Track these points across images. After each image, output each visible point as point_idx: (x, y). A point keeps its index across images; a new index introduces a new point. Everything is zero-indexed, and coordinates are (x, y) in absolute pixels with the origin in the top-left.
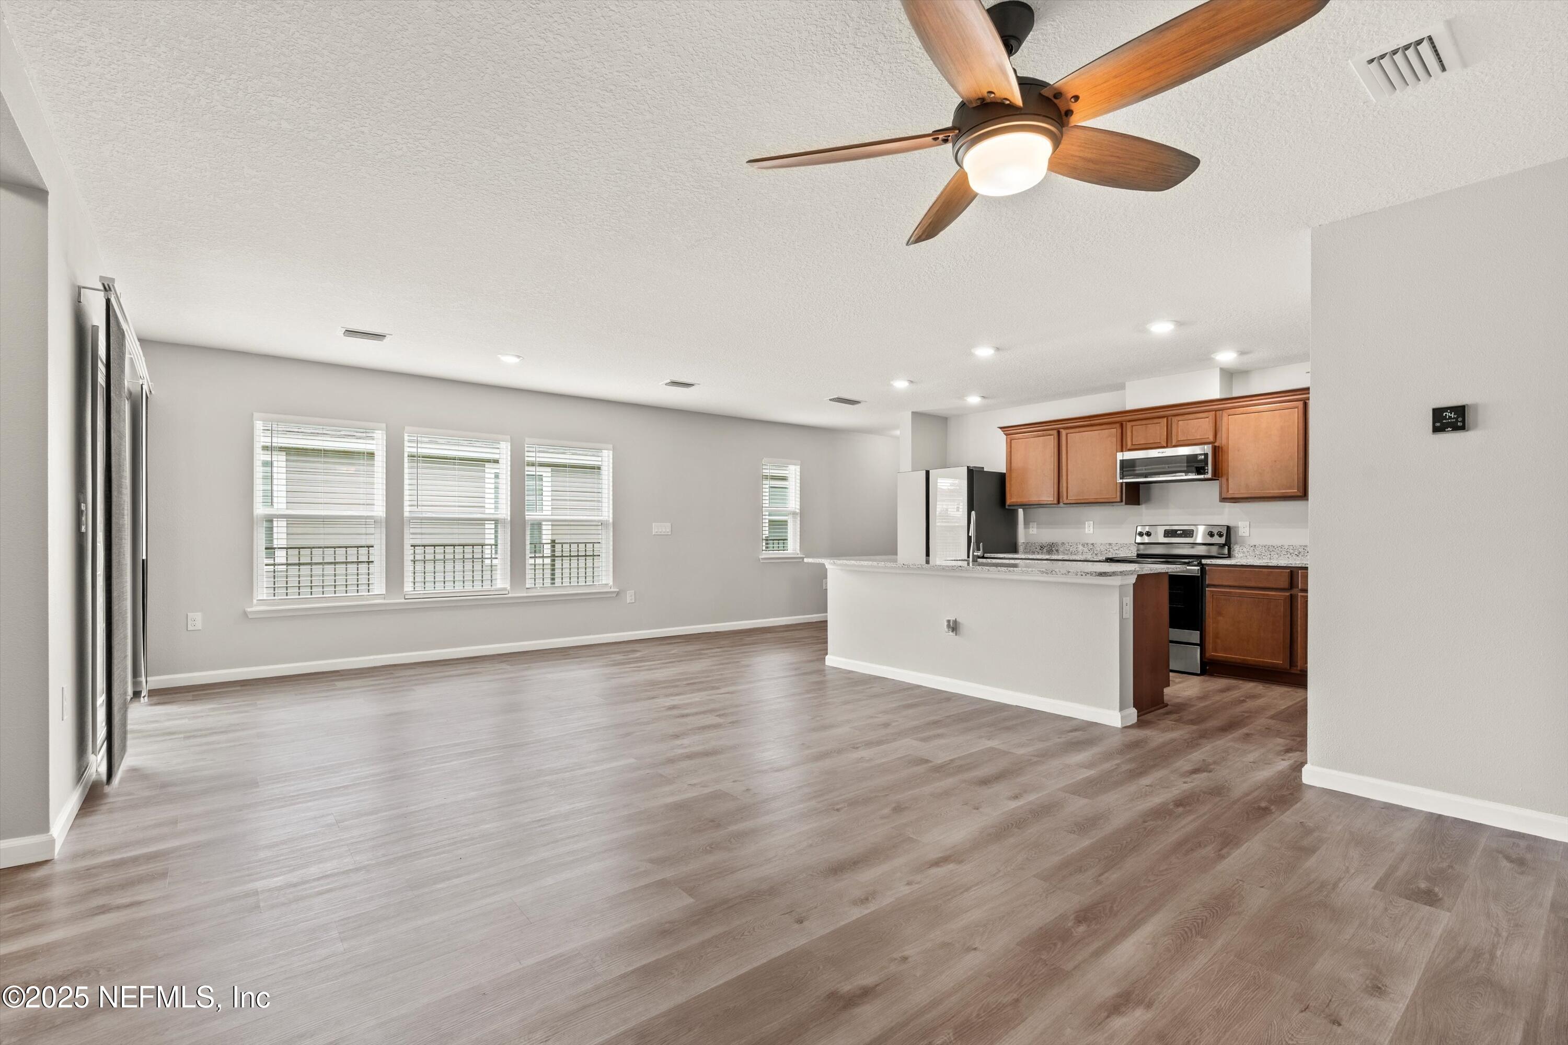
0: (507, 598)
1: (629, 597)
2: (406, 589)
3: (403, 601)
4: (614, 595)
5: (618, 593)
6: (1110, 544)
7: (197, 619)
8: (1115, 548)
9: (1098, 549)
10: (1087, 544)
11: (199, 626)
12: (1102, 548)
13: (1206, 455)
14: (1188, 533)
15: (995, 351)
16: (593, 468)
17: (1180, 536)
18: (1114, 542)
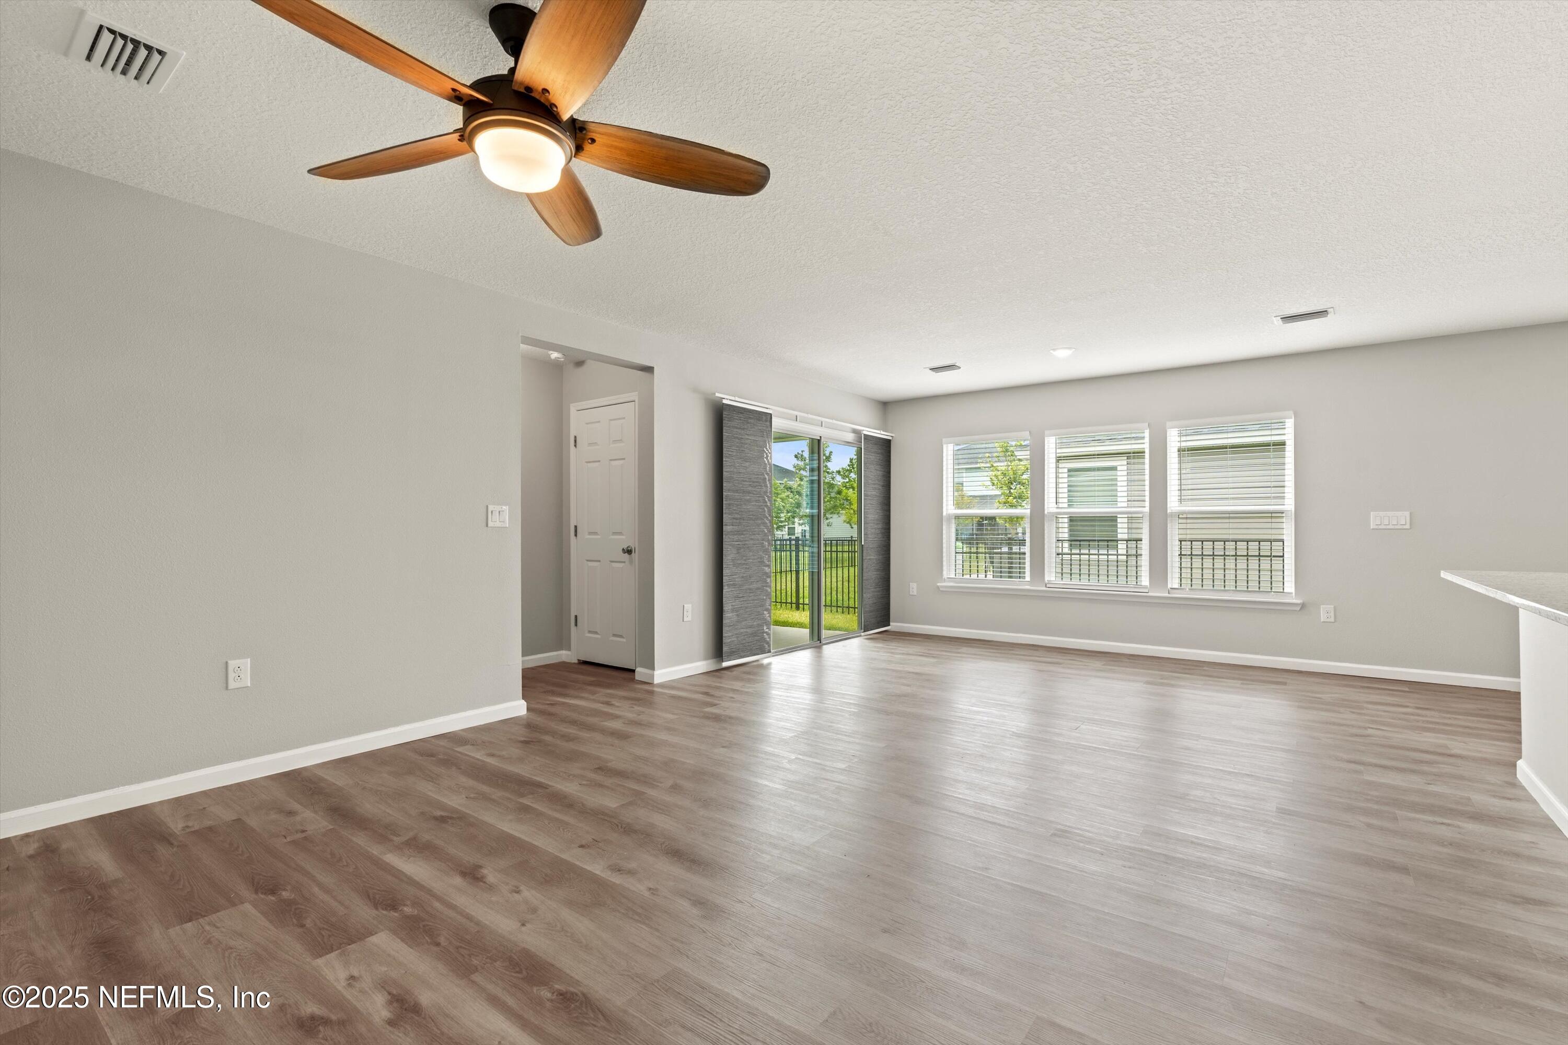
0: (1146, 596)
1: (1325, 613)
2: (1047, 578)
3: (1044, 589)
4: (1298, 608)
5: (1303, 606)
7: (914, 588)
11: (915, 593)
16: (1275, 444)
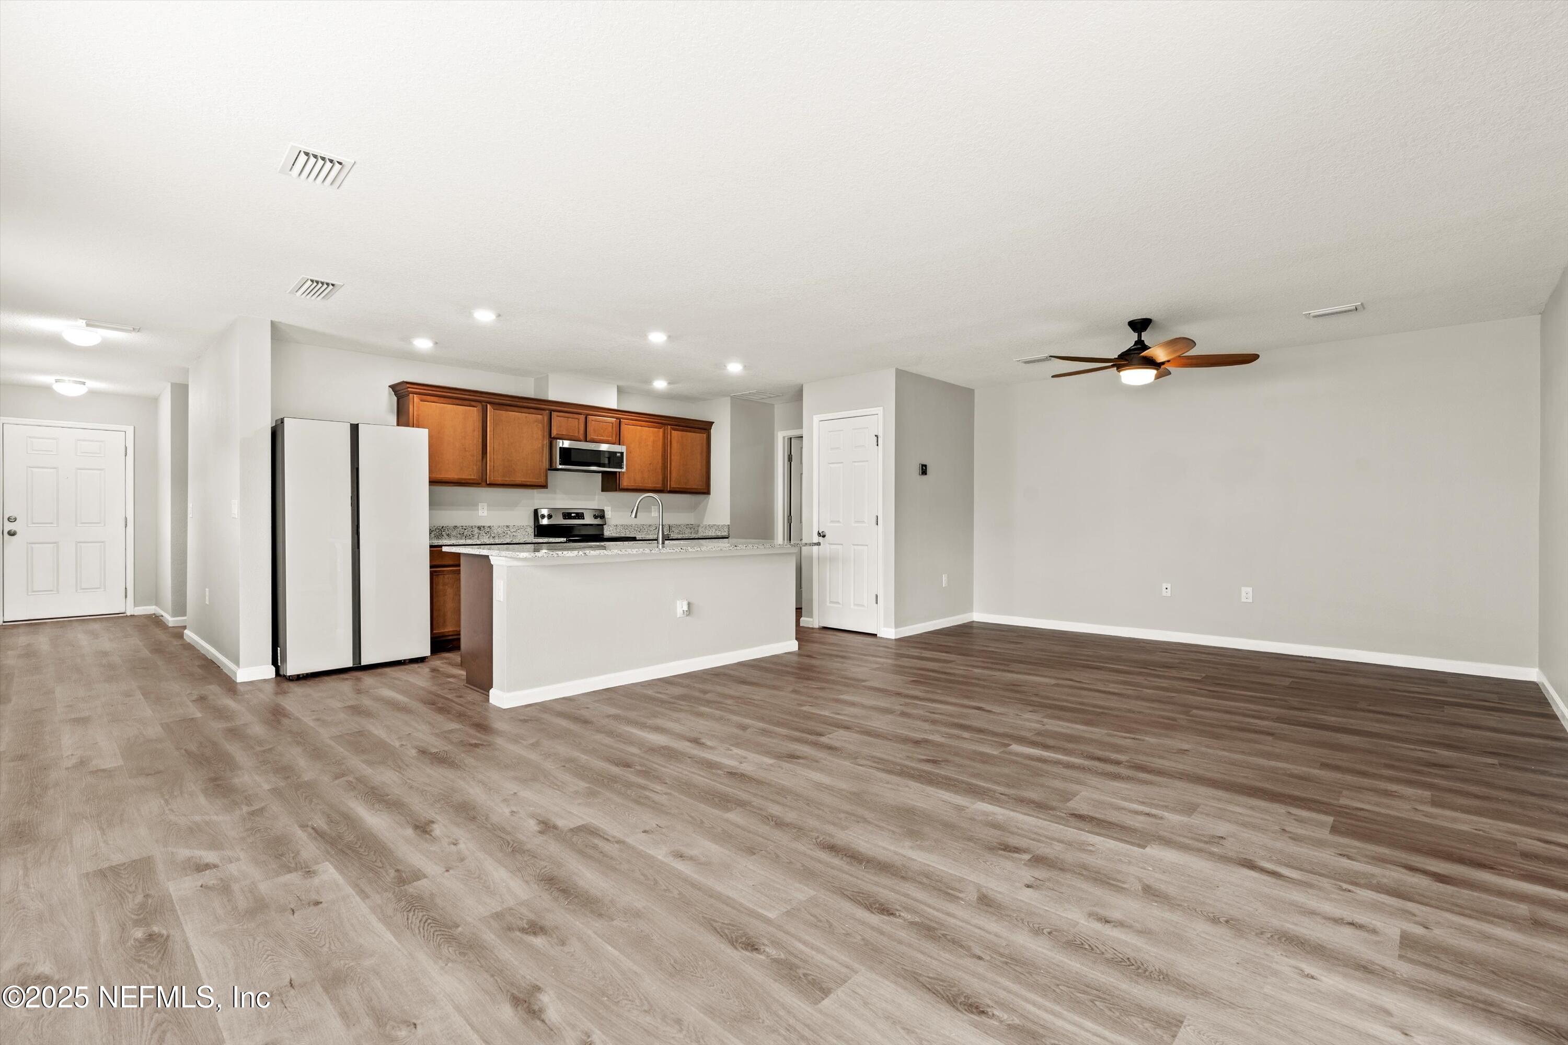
6: (508, 527)
8: (512, 530)
9: (495, 531)
10: (484, 527)
12: (500, 531)
13: (622, 453)
14: (580, 516)
15: (497, 317)
17: (574, 518)
18: (511, 524)
